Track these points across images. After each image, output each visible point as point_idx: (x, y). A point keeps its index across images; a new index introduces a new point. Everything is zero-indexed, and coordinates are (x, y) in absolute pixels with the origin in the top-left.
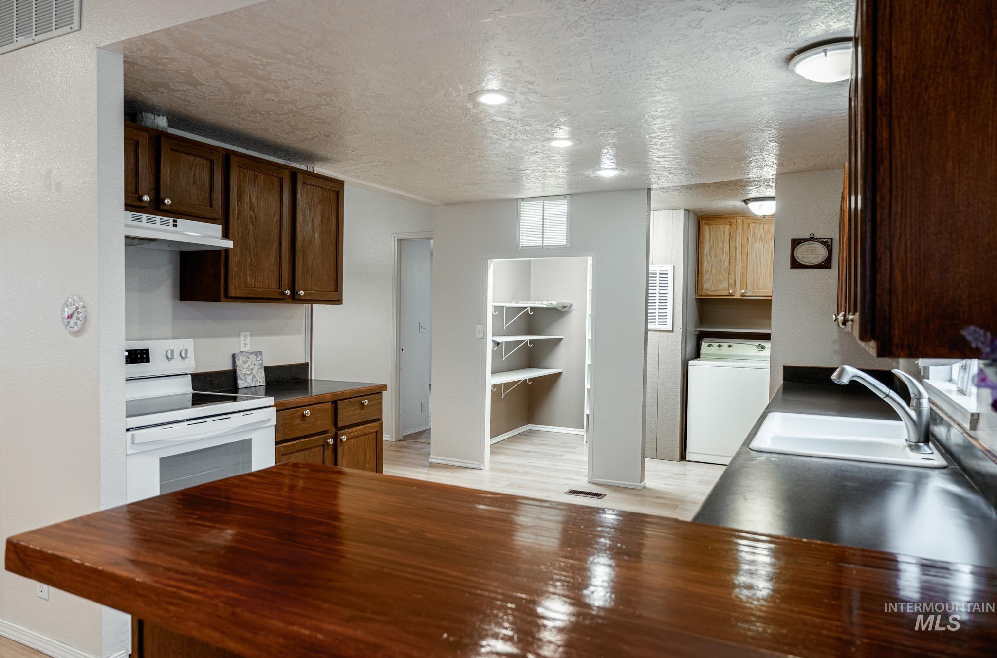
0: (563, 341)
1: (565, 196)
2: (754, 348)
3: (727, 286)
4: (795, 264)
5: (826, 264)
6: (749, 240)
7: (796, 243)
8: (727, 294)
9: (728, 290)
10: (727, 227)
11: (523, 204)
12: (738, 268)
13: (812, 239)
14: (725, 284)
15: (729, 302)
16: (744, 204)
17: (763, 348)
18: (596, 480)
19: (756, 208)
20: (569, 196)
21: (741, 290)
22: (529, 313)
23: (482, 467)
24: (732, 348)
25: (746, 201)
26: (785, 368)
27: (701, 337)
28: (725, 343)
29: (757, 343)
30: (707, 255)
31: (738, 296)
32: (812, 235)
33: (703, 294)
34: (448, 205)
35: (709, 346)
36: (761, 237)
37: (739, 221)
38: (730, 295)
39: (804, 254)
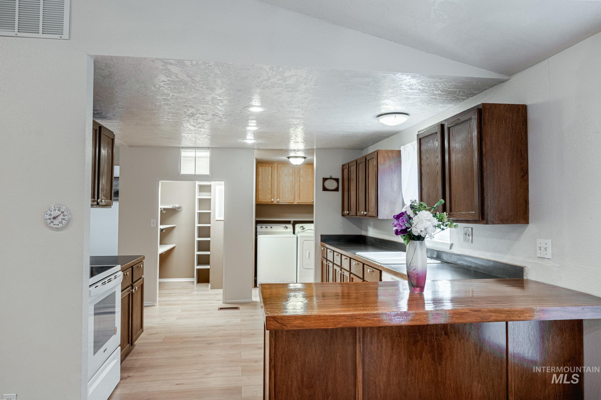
0: (175, 228)
1: (208, 148)
2: (283, 228)
3: (271, 197)
4: (325, 189)
5: (337, 190)
6: (281, 175)
7: (325, 180)
8: (271, 201)
9: (271, 199)
10: (270, 168)
11: (182, 150)
12: (276, 188)
13: (331, 178)
14: (270, 196)
15: (271, 206)
16: (287, 159)
17: (287, 228)
18: (228, 301)
19: (293, 161)
20: (211, 148)
21: (277, 199)
22: (163, 212)
23: (156, 305)
24: (272, 228)
25: (289, 158)
26: (322, 236)
27: (257, 222)
28: (269, 226)
29: (284, 225)
30: (260, 181)
31: (275, 203)
32: (331, 177)
33: (259, 201)
34: (130, 146)
35: (261, 227)
36: (286, 174)
37: (276, 165)
38: (272, 202)
39: (328, 184)
